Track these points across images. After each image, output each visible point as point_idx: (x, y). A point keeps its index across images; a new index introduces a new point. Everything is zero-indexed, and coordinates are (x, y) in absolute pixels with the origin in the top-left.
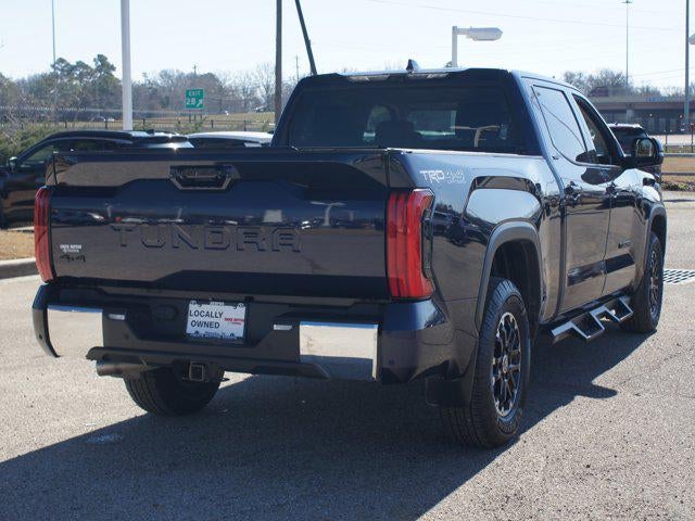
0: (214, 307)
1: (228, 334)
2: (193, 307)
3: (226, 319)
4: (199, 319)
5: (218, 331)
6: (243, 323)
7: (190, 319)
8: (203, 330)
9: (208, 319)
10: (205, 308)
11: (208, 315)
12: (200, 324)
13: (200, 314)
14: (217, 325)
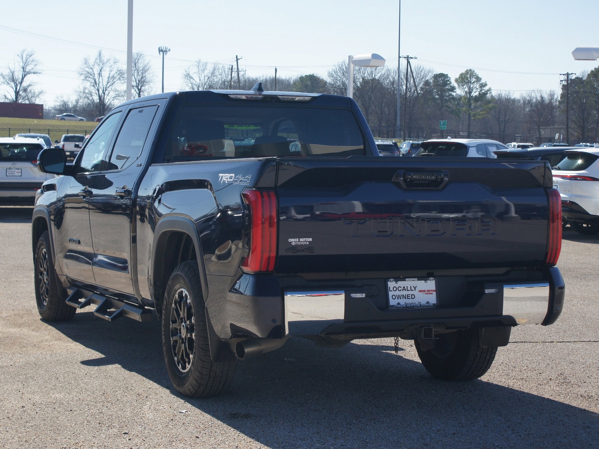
0: (409, 283)
1: (423, 302)
2: (391, 284)
3: (420, 291)
4: (397, 293)
5: (416, 301)
6: (434, 293)
7: (391, 294)
8: (403, 302)
9: (405, 293)
10: (401, 284)
11: (404, 289)
12: (399, 297)
13: (397, 289)
14: (413, 297)
